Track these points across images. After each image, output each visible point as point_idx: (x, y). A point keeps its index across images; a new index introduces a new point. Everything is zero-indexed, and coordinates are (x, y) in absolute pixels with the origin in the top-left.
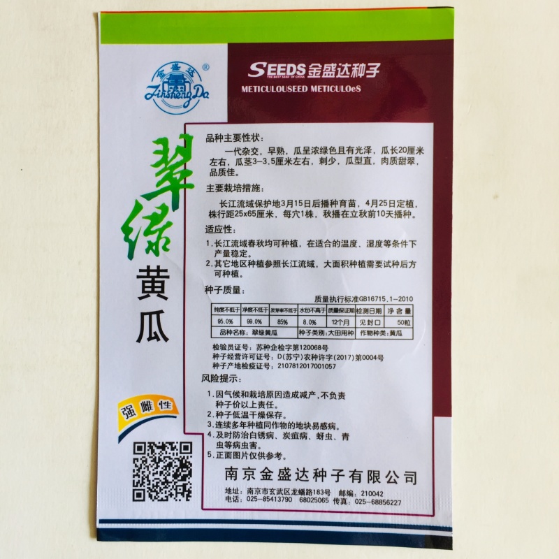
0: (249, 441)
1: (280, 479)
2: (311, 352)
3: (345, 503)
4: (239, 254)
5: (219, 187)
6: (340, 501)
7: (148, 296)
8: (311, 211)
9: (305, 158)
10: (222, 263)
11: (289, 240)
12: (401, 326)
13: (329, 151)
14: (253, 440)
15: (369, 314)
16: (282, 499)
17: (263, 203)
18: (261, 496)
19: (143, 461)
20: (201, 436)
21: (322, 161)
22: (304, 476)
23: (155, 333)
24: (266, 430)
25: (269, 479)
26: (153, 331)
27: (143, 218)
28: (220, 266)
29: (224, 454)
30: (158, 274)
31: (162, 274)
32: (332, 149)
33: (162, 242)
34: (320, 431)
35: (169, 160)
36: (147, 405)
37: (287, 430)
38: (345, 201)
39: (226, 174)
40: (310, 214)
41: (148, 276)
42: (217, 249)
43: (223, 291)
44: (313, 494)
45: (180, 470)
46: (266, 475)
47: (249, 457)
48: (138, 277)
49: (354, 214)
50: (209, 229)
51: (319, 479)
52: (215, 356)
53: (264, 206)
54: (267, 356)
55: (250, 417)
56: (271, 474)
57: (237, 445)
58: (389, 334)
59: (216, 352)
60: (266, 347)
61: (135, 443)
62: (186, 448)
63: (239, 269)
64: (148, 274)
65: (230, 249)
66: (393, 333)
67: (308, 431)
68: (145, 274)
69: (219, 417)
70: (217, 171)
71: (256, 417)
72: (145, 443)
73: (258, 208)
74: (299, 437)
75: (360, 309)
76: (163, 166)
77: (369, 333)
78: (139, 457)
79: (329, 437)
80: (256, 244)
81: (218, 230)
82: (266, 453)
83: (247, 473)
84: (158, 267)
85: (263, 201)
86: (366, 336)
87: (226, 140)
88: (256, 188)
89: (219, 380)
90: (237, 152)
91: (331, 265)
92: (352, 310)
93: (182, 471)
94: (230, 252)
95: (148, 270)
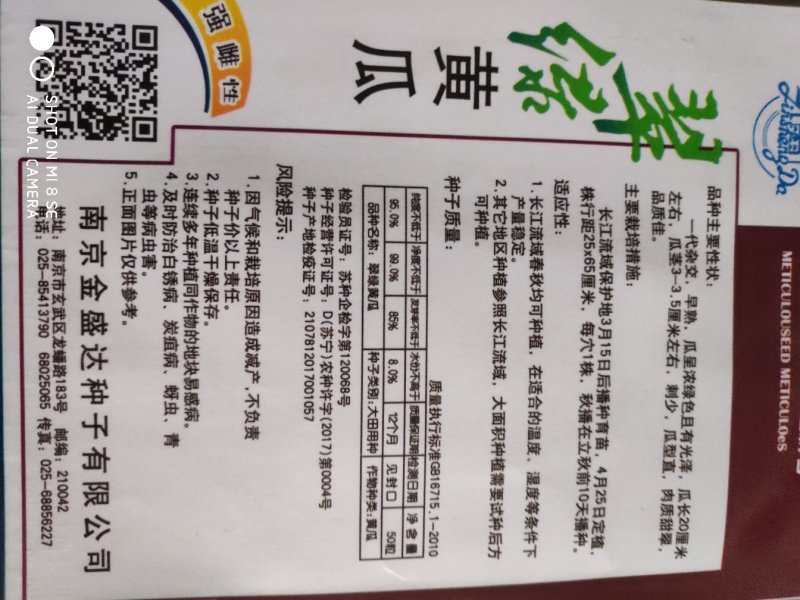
0: (158, 253)
1: (83, 314)
2: (336, 373)
3: (41, 442)
4: (518, 242)
5: (632, 207)
6: (44, 432)
7: (442, 67)
8: (591, 371)
9: (677, 360)
10: (501, 209)
11: (542, 333)
12: (385, 538)
13: (687, 400)
14: (160, 262)
15: (406, 480)
16: (44, 318)
17: (608, 286)
18: (49, 276)
19: (119, 44)
20: (168, 159)
21: (672, 389)
22: (90, 362)
23: (371, 78)
24: (181, 288)
25: (83, 293)
26: (376, 74)
27: (584, 67)
28: (496, 206)
29: (132, 203)
30: (483, 88)
31: (482, 95)
32: (690, 407)
33: (540, 98)
34: (182, 392)
35: (681, 118)
36: (231, 55)
37: (181, 329)
38: (606, 431)
39: (656, 221)
40: (586, 369)
41: (478, 69)
42: (527, 200)
43: (450, 210)
44: (57, 379)
45: (101, 117)
46: (92, 288)
47: (127, 253)
48: (477, 50)
49: (585, 448)
50: (561, 187)
51: (87, 391)
52: (328, 193)
53: (603, 286)
54: (328, 291)
55: (207, 258)
56: (94, 296)
57: (150, 229)
58: (370, 518)
59: (336, 194)
60: (346, 290)
61: (155, 29)
62: (145, 129)
63: (491, 241)
64: (483, 69)
65: (526, 225)
66: (372, 524)
67: (181, 368)
68: (483, 63)
69: (207, 196)
70: (660, 205)
71: (208, 268)
72: (155, 48)
73: (598, 277)
74: (168, 352)
75: (417, 464)
76: (671, 107)
77: (372, 482)
78: (128, 37)
79: (170, 410)
80: (536, 272)
81: (561, 204)
82: (135, 287)
83: (94, 250)
84: (495, 89)
85: (612, 286)
86: (366, 477)
87: (710, 222)
88: (633, 274)
89: (280, 198)
90: (690, 240)
91: (498, 410)
92: (415, 449)
93: (98, 122)
94: (522, 225)
95: (490, 70)
